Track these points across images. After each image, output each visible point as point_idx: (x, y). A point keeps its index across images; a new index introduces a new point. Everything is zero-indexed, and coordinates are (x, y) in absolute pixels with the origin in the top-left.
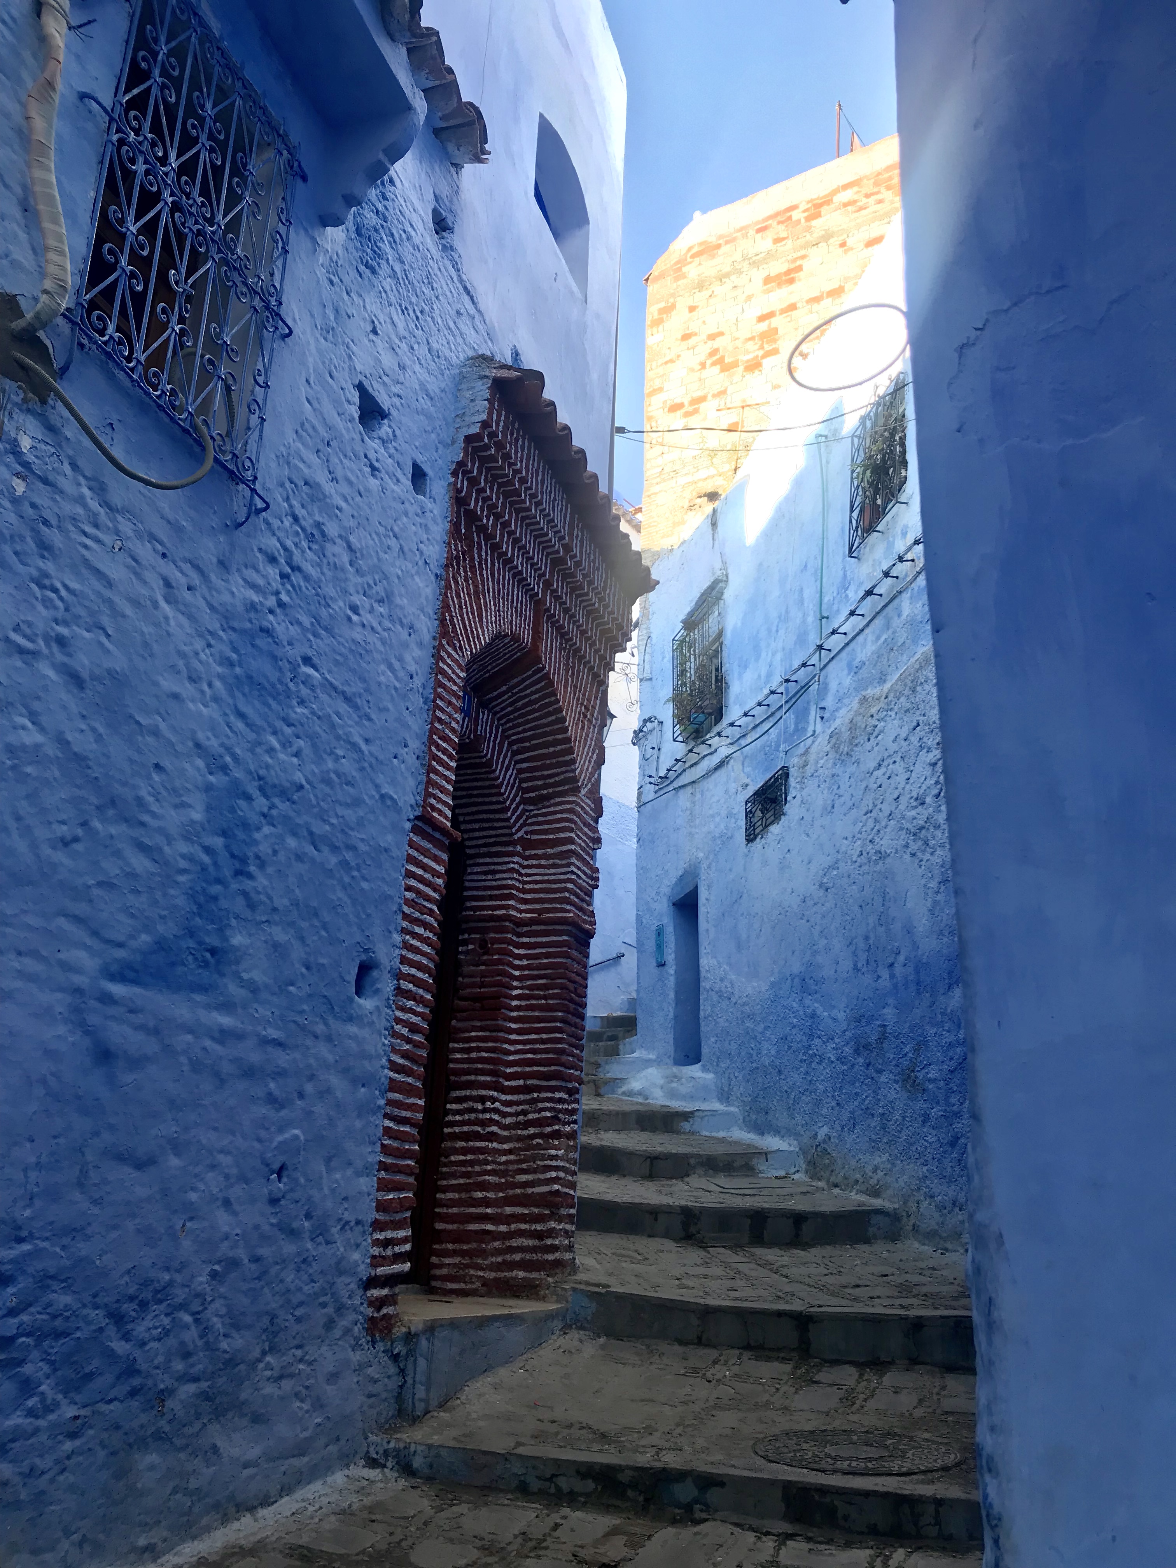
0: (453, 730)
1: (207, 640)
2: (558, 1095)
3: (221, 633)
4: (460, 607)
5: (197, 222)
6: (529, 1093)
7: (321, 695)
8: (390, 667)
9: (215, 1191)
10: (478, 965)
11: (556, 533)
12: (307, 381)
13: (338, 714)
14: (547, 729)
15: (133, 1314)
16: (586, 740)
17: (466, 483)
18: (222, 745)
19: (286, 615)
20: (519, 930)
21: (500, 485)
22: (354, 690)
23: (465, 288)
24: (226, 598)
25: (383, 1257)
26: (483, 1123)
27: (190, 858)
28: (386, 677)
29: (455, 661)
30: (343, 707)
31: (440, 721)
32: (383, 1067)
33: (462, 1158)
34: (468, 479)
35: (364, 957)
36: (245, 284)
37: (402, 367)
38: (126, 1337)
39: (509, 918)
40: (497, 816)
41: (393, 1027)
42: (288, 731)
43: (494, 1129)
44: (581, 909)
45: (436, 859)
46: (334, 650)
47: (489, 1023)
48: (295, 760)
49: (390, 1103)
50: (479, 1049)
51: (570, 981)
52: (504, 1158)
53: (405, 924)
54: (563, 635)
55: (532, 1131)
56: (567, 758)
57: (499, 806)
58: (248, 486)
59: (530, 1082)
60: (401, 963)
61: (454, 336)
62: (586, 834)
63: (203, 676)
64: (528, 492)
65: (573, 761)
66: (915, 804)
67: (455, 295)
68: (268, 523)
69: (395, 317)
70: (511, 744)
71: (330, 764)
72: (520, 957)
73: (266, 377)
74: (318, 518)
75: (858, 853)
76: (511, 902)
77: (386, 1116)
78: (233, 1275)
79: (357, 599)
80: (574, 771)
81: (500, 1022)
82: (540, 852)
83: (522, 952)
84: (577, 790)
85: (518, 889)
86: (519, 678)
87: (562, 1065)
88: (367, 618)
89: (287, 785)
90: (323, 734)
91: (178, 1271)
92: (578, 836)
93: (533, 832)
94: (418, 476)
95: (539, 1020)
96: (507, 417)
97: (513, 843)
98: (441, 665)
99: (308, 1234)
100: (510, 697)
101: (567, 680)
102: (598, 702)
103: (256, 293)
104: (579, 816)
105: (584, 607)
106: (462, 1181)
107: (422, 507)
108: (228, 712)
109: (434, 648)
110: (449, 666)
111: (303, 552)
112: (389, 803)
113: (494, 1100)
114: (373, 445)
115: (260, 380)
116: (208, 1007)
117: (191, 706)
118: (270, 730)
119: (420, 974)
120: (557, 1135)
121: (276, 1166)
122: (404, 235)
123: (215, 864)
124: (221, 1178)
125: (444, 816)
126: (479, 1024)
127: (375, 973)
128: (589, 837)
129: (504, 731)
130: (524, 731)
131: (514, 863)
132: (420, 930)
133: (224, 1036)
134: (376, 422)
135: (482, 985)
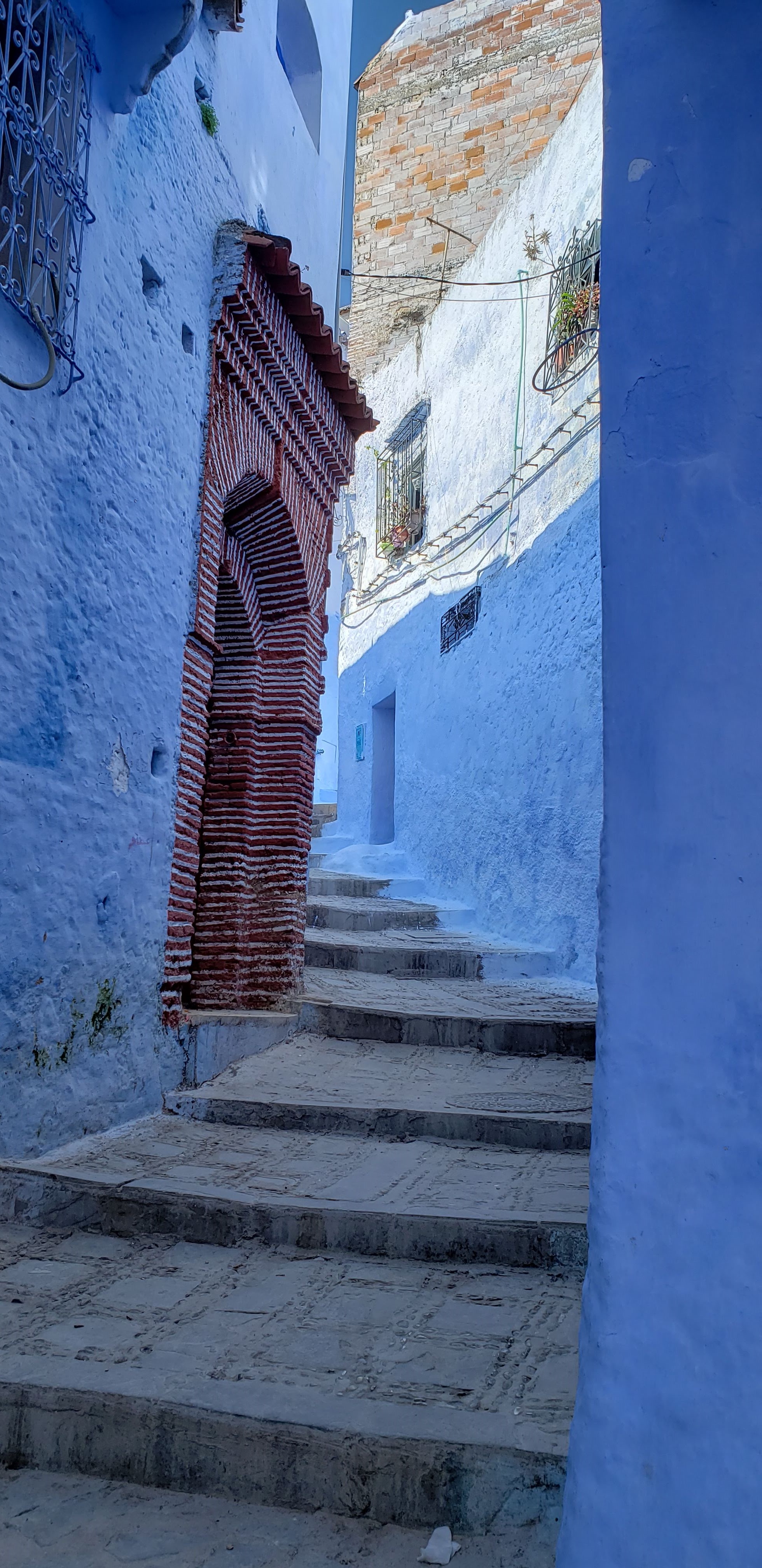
0: (215, 559)
1: (42, 490)
2: (292, 858)
3: (52, 484)
4: (219, 450)
5: (25, 128)
6: (268, 856)
7: (121, 533)
8: (169, 507)
9: (64, 911)
10: (226, 755)
11: (295, 380)
12: (105, 260)
13: (133, 548)
14: (284, 555)
15: (17, 992)
16: (315, 565)
17: (223, 339)
18: (56, 576)
19: (95, 466)
20: (259, 726)
21: (251, 339)
22: (144, 527)
23: (222, 155)
24: (54, 454)
25: (173, 969)
26: (232, 878)
27: (38, 665)
28: (167, 516)
29: (215, 498)
30: (136, 542)
31: (205, 551)
32: (171, 829)
33: (216, 905)
34: (226, 336)
35: (156, 745)
36: (60, 179)
37: (173, 238)
38: (13, 1007)
39: (251, 716)
40: (241, 630)
41: (177, 799)
42: (100, 563)
43: (242, 883)
44: (310, 710)
45: (204, 667)
46: (129, 495)
47: (236, 800)
48: (105, 586)
49: (177, 856)
50: (228, 821)
51: (302, 768)
52: (248, 906)
53: (183, 719)
54: (298, 471)
55: (271, 884)
56: (300, 581)
57: (243, 622)
58: (69, 360)
59: (269, 847)
60: (182, 750)
61: (213, 202)
62: (314, 648)
63: (41, 520)
64: (274, 345)
65: (305, 584)
66: (588, 624)
67: (214, 163)
68: (80, 389)
69: (167, 192)
70: (252, 567)
71: (129, 591)
72: (260, 749)
73: (78, 263)
74: (115, 381)
75: (537, 665)
76: (254, 704)
77: (174, 865)
78: (76, 972)
79: (144, 449)
80: (305, 592)
81: (246, 800)
82: (276, 662)
83: (262, 744)
84: (307, 609)
85: (259, 693)
86: (262, 510)
87: (297, 834)
88: (152, 465)
89: (100, 607)
90: (123, 565)
91: (43, 966)
92: (308, 649)
93: (270, 645)
94: (187, 334)
95: (278, 799)
96: (258, 278)
97: (254, 654)
98: (206, 503)
99: (123, 947)
100: (253, 526)
101: (300, 512)
102: (325, 530)
103: (68, 186)
104: (310, 633)
105: (316, 445)
106: (215, 923)
107: (190, 364)
108: (59, 549)
109: (200, 488)
110: (211, 503)
111: (105, 411)
112: (170, 621)
113: (241, 861)
114: (154, 312)
115: (74, 265)
116: (54, 778)
117: (34, 544)
118: (86, 562)
119: (194, 759)
120: (291, 888)
121: (102, 898)
122: (173, 110)
123: (56, 670)
124: (67, 903)
125: (209, 632)
126: (227, 801)
127: (164, 757)
128: (317, 650)
129: (247, 556)
130: (264, 556)
131: (255, 670)
132: (193, 725)
133: (65, 799)
134: (154, 290)
135: (230, 771)
